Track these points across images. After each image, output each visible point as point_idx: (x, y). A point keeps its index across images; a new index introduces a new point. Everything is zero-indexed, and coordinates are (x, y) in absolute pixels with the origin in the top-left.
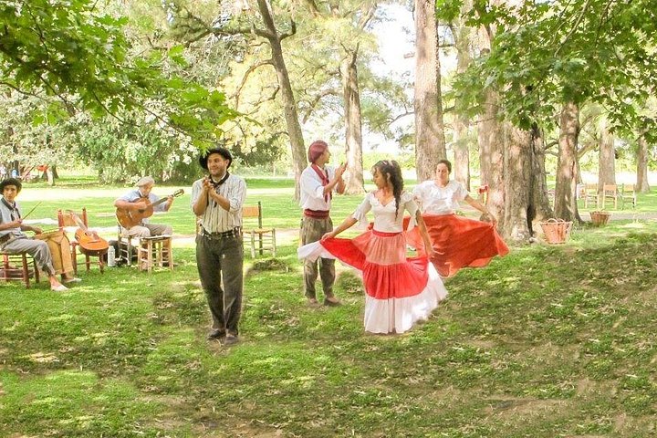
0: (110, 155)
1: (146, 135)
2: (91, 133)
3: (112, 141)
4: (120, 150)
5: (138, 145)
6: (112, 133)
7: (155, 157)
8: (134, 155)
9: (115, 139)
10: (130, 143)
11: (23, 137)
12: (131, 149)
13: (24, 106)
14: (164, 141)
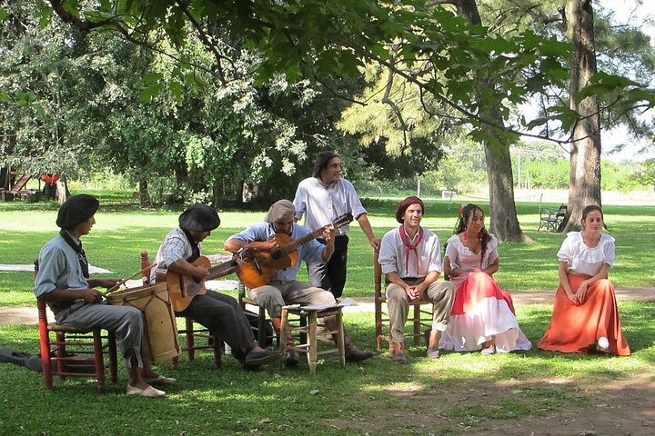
0: (160, 156)
1: (220, 124)
2: (131, 120)
3: (164, 134)
4: (178, 149)
5: (208, 141)
6: (165, 122)
7: (234, 161)
8: (201, 157)
9: (170, 130)
10: (193, 139)
11: (19, 126)
12: (195, 149)
13: (24, 74)
14: (247, 134)
